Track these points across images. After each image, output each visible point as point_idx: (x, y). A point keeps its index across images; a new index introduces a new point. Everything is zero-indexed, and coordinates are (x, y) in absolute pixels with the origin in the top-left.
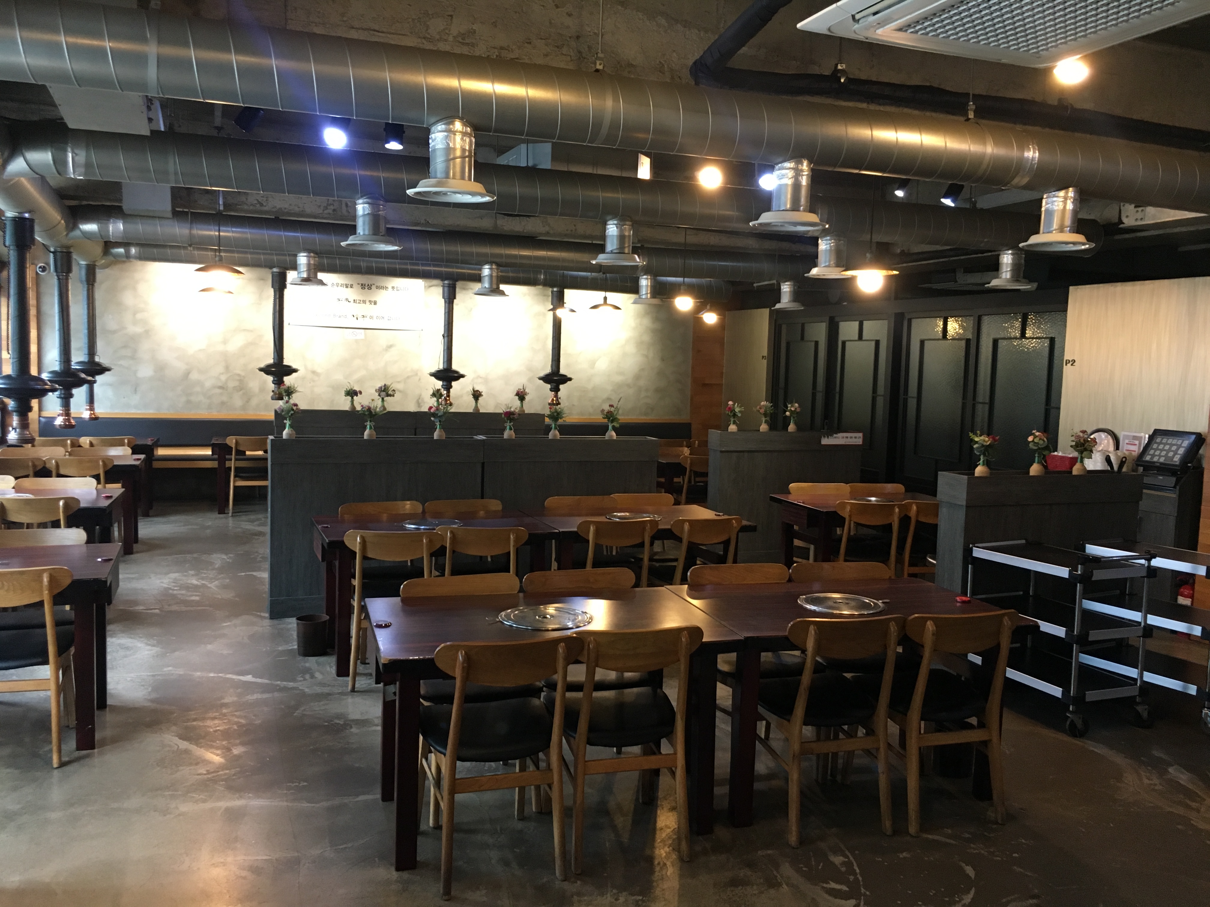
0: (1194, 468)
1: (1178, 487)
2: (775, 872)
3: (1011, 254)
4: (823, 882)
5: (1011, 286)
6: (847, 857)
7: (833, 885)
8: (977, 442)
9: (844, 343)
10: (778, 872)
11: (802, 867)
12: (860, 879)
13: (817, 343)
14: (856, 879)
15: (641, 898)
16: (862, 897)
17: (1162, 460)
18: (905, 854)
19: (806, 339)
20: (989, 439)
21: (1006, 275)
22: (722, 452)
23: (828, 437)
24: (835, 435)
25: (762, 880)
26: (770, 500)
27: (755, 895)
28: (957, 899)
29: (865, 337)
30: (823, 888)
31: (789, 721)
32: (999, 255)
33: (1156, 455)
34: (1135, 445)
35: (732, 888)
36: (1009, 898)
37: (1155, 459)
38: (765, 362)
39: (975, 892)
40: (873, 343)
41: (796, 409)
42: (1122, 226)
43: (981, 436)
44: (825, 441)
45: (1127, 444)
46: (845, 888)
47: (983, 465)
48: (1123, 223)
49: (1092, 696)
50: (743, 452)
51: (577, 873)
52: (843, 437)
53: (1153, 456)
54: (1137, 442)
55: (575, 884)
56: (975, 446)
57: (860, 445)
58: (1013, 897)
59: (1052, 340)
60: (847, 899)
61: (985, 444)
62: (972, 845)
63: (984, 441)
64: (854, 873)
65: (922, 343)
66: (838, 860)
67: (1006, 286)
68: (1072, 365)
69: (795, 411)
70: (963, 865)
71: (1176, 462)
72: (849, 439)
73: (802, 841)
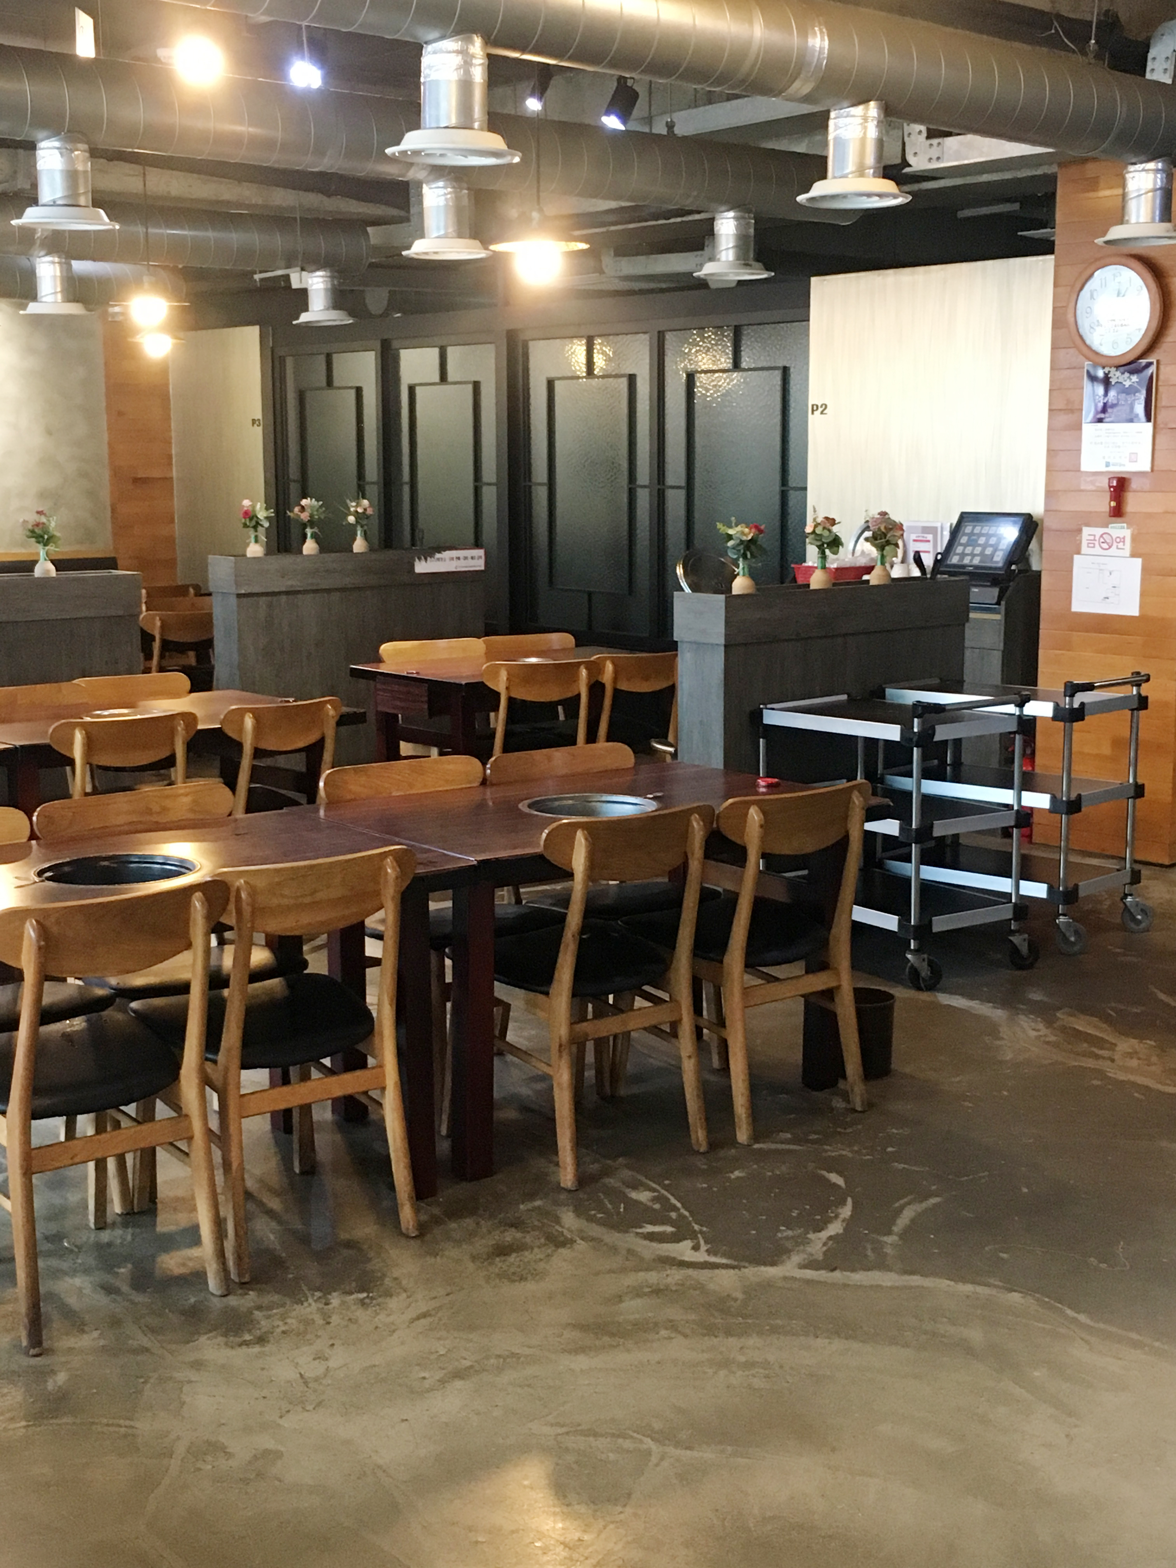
0: (1020, 571)
1: (1003, 603)
2: (557, 1227)
3: (734, 218)
4: (636, 1228)
5: (738, 274)
6: (654, 1190)
7: (650, 1228)
8: (730, 537)
9: (412, 389)
10: (563, 1227)
11: (595, 1215)
12: (687, 1213)
13: (359, 391)
14: (681, 1216)
15: (365, 1295)
16: (699, 1235)
17: (976, 561)
18: (737, 1173)
19: (336, 382)
20: (750, 529)
21: (727, 256)
22: (239, 596)
23: (426, 559)
24: (438, 555)
25: (543, 1240)
26: (351, 676)
27: (541, 1260)
28: (832, 1215)
29: (451, 375)
30: (637, 1233)
31: (547, 994)
32: (712, 220)
33: (968, 555)
34: (929, 541)
35: (503, 1258)
36: (902, 1202)
37: (967, 561)
38: (259, 431)
39: (853, 1203)
40: (470, 388)
41: (365, 510)
42: (907, 170)
43: (737, 526)
44: (422, 567)
45: (915, 541)
46: (669, 1229)
47: (744, 575)
48: (910, 166)
49: (941, 923)
50: (280, 593)
51: (243, 1281)
52: (452, 559)
53: (963, 555)
54: (930, 537)
55: (247, 1297)
56: (730, 543)
57: (482, 571)
58: (906, 1200)
59: (785, 371)
60: (678, 1241)
61: (744, 538)
62: (826, 1147)
63: (743, 533)
64: (675, 1208)
65: (550, 384)
66: (643, 1196)
67: (726, 274)
68: (822, 413)
69: (364, 513)
70: (824, 1173)
71: (997, 562)
72: (462, 560)
73: (583, 1180)
